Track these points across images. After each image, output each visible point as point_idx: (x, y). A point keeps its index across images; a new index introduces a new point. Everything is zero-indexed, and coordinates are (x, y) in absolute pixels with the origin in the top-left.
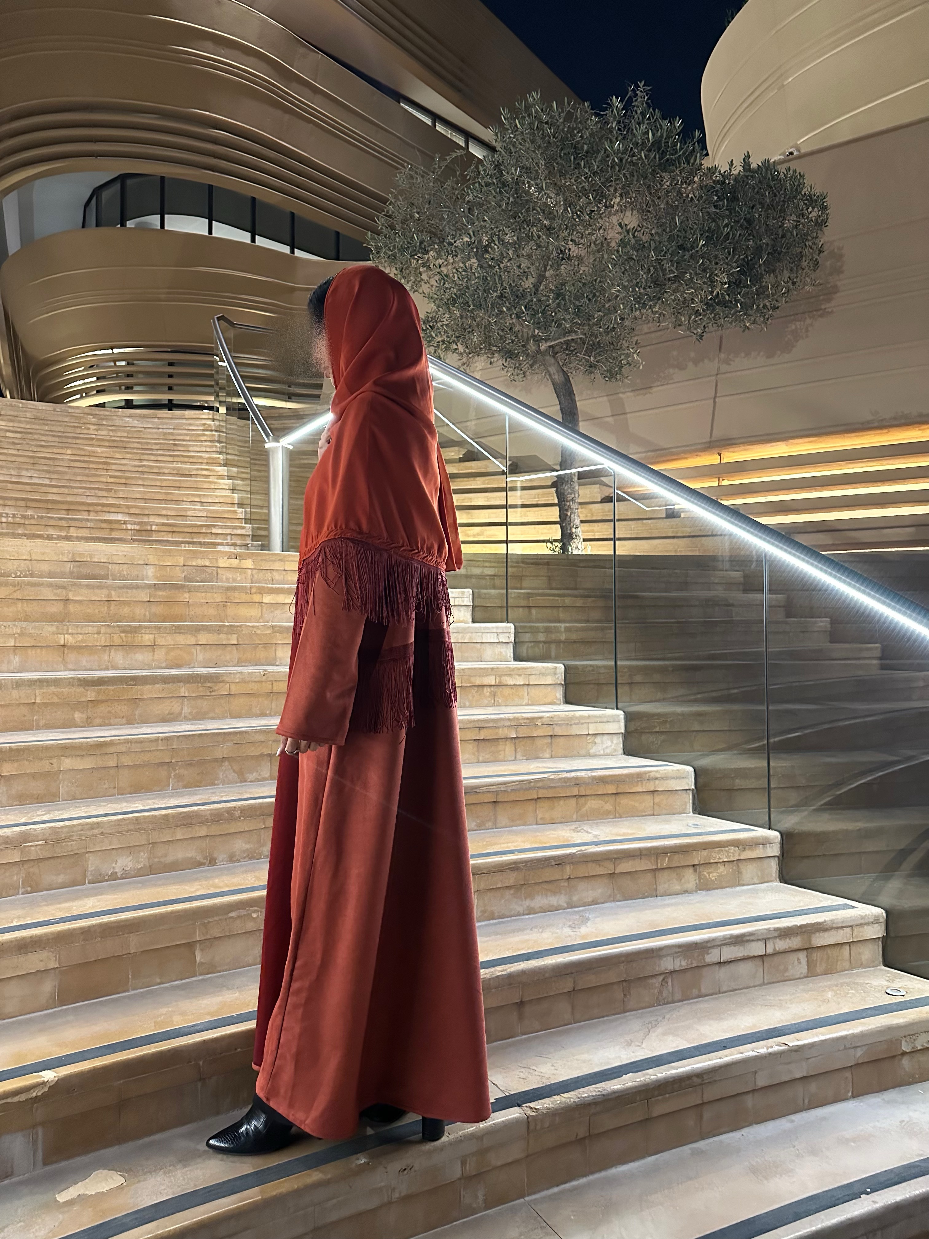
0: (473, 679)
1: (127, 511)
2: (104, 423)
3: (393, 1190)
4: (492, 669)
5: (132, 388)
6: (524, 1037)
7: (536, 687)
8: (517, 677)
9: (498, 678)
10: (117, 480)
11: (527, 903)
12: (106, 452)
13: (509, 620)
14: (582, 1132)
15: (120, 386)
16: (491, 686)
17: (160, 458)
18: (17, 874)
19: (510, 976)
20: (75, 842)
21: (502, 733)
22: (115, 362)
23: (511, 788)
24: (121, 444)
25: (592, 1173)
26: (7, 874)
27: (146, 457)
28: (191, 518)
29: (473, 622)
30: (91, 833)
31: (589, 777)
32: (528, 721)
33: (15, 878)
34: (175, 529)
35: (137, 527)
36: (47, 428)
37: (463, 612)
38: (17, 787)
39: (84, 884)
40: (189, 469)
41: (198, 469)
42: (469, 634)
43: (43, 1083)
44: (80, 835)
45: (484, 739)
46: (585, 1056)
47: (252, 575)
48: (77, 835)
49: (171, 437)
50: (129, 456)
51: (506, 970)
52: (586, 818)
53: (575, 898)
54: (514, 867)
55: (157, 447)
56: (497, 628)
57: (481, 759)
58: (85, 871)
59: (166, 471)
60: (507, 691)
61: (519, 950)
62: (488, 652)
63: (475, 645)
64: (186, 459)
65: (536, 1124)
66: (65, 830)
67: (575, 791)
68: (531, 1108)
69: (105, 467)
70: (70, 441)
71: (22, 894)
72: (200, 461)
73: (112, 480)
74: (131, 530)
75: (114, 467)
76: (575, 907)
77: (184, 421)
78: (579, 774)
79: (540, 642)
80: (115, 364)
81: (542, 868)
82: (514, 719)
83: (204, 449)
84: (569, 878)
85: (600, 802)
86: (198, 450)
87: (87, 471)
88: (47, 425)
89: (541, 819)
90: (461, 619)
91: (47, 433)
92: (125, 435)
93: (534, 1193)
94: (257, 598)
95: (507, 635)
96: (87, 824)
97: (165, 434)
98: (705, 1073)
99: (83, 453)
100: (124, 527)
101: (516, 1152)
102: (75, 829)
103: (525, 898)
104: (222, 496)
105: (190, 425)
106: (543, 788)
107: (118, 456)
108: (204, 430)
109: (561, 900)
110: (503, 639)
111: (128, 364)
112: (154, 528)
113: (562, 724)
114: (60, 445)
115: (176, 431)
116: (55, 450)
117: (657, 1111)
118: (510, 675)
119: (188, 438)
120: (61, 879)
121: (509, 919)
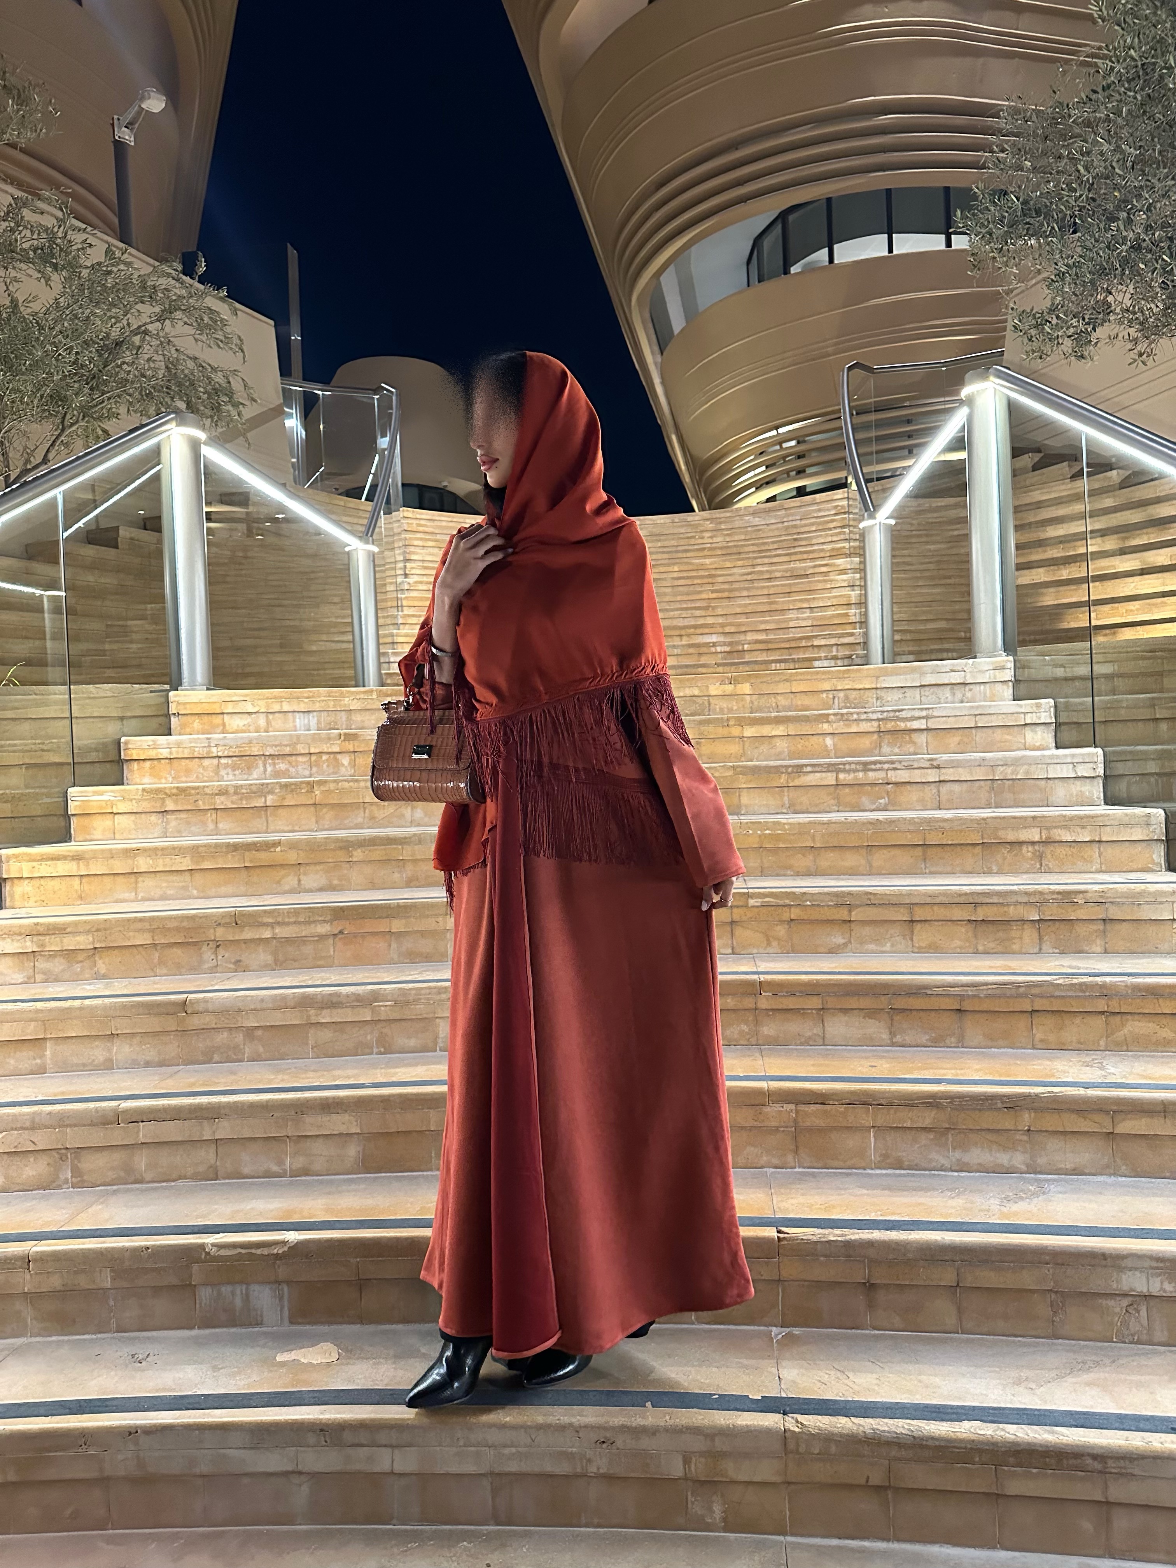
0: (1001, 833)
1: (721, 630)
2: (723, 527)
3: (589, 1461)
4: (1034, 818)
5: (804, 471)
6: (877, 1332)
7: (1115, 845)
8: (1079, 830)
9: (1044, 831)
10: (720, 595)
11: (958, 1154)
12: (715, 563)
13: (1097, 742)
14: (876, 1479)
15: (787, 472)
16: (1033, 843)
17: (775, 560)
18: (371, 1033)
19: (848, 1244)
20: (422, 1006)
21: (1013, 912)
22: (780, 444)
23: (985, 993)
24: (735, 550)
25: (899, 1540)
26: (362, 1032)
27: (759, 561)
28: (793, 630)
29: (1057, 747)
30: (438, 997)
31: (1126, 986)
32: (1060, 897)
33: (369, 1037)
34: (770, 646)
35: (727, 649)
36: (659, 544)
37: (1039, 733)
38: (408, 944)
39: (436, 1051)
40: (805, 568)
41: (815, 566)
42: (1026, 767)
43: (284, 1243)
44: (428, 999)
45: (983, 920)
46: (937, 1380)
47: (752, 702)
48: (425, 999)
49: (795, 531)
50: (740, 563)
51: (846, 1235)
52: (1125, 1048)
53: (1042, 1161)
54: (932, 1102)
55: (776, 546)
56: (1073, 756)
57: (981, 948)
58: (436, 1037)
59: (778, 574)
60: (1061, 851)
61: (893, 1214)
62: (1060, 792)
63: (1038, 782)
64: (805, 556)
65: (798, 1445)
66: (413, 992)
67: (1102, 1005)
68: (797, 1422)
69: (710, 580)
70: (680, 555)
71: (377, 1054)
72: (822, 555)
73: (714, 595)
74: (721, 652)
75: (720, 579)
76: (1041, 1173)
77: (815, 507)
78: (1108, 979)
79: (1152, 774)
80: (781, 447)
81: (980, 1110)
82: (1034, 893)
83: (829, 539)
84: (1029, 1130)
85: (1150, 1025)
86: (823, 541)
87: (692, 588)
88: (659, 540)
89: (1042, 1041)
90: (1037, 744)
91: (661, 550)
92: (743, 537)
93: (802, 1536)
94: (736, 731)
95: (1092, 765)
96: (435, 988)
97: (787, 528)
98: (1111, 1458)
99: (691, 567)
100: (713, 649)
101: (766, 1471)
102: (423, 992)
103: (954, 1148)
104: (835, 597)
105: (820, 510)
106: (1041, 996)
107: (728, 565)
108: (836, 514)
109: (1019, 1159)
110: (1083, 771)
111: (798, 443)
112: (746, 647)
113: (1123, 903)
114: (671, 561)
115: (804, 522)
116: (662, 569)
117: (1014, 1487)
118: (1065, 827)
119: (814, 528)
120: (412, 1043)
121: (927, 1172)
